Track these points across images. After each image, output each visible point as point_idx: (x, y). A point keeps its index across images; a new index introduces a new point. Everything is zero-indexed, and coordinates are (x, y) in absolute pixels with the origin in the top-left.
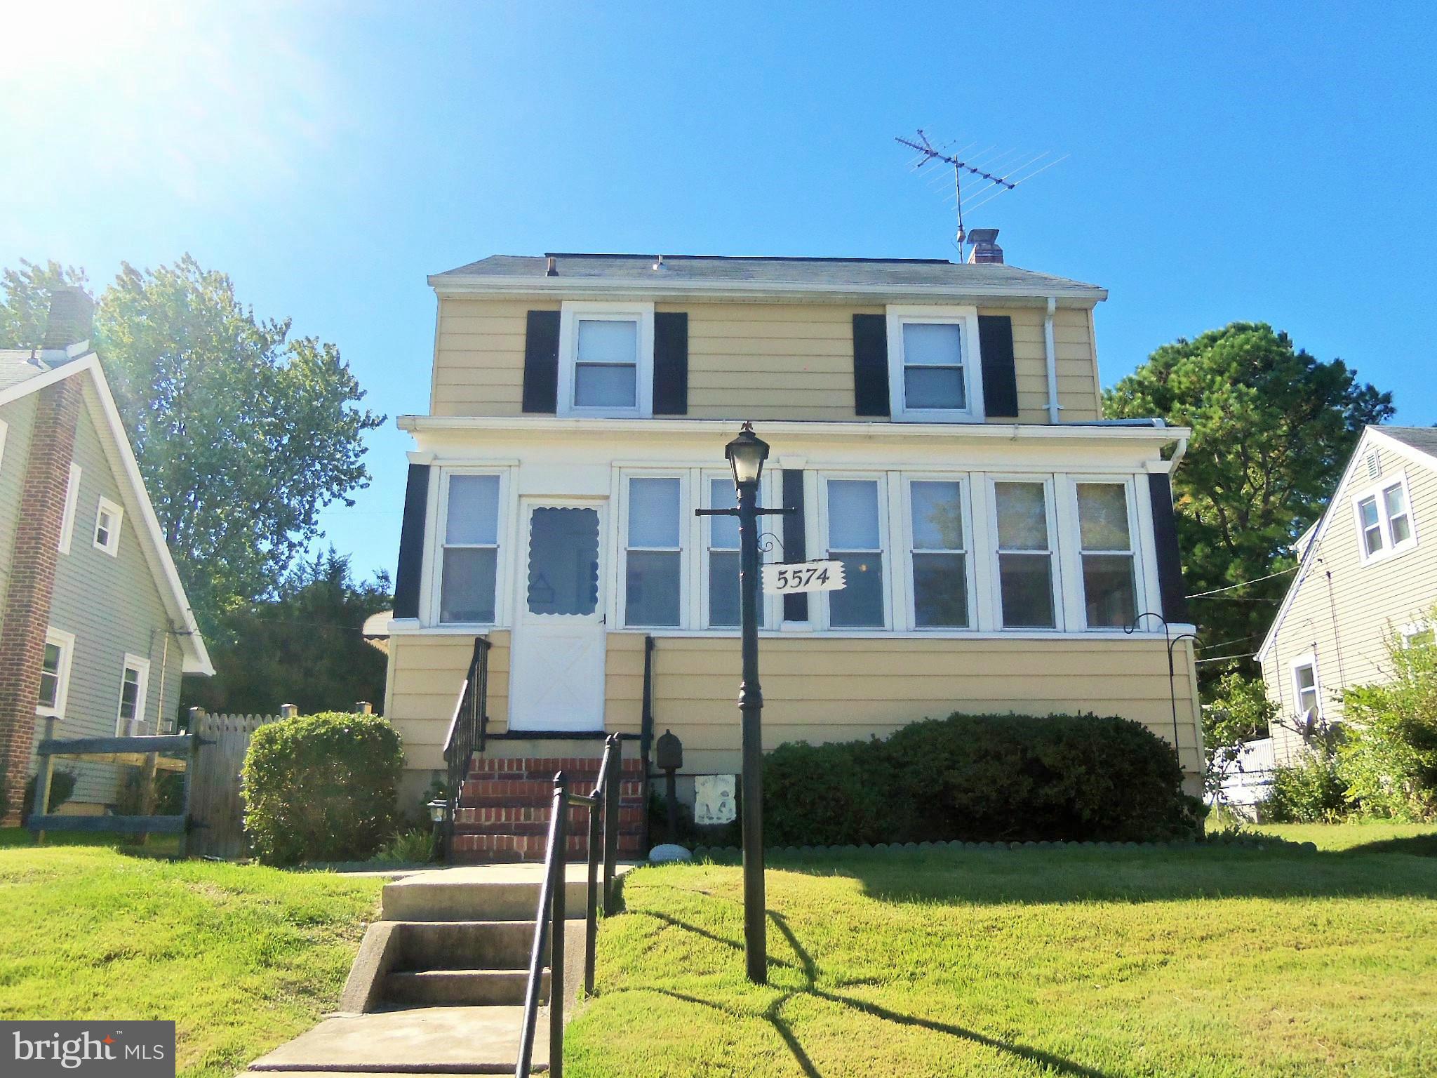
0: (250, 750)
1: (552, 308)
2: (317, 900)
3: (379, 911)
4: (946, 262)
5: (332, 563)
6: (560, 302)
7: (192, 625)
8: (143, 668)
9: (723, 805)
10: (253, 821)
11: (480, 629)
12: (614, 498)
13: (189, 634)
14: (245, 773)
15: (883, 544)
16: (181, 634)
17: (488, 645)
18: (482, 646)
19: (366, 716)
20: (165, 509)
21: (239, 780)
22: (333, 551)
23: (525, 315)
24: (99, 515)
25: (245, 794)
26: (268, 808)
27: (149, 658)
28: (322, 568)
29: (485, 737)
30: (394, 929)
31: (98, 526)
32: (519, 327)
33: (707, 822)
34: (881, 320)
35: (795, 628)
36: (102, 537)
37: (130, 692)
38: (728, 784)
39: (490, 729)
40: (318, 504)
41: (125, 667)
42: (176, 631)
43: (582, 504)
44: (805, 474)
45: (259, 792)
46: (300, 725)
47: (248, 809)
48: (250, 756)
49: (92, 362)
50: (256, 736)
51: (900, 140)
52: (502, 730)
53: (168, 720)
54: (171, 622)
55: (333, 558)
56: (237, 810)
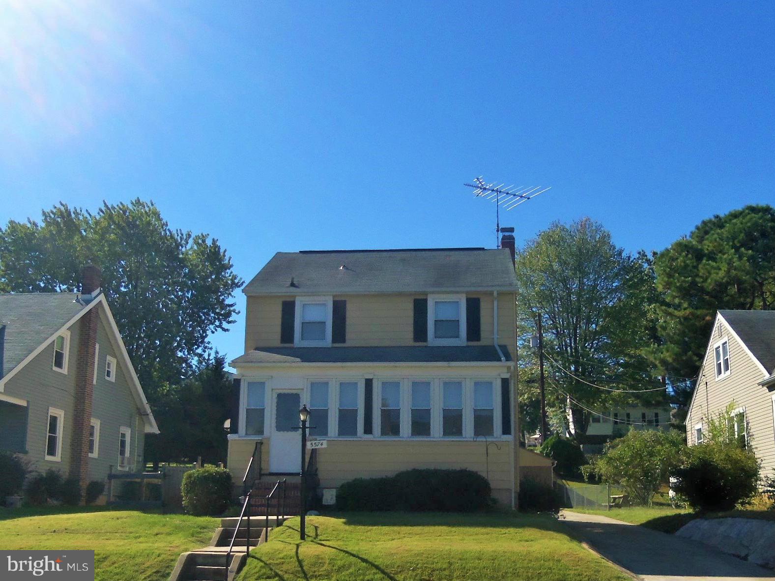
0: (184, 480)
1: (292, 299)
2: (205, 523)
3: (221, 526)
4: (483, 249)
5: (216, 359)
6: (295, 297)
7: (149, 411)
8: (128, 432)
9: (332, 498)
10: (186, 503)
11: (258, 438)
12: (305, 389)
13: (148, 415)
14: (182, 488)
15: (401, 406)
16: (144, 415)
17: (262, 443)
18: (259, 445)
19: (222, 469)
20: (126, 337)
21: (180, 489)
22: (217, 353)
23: (281, 302)
24: (107, 364)
25: (183, 494)
26: (191, 499)
27: (130, 427)
28: (211, 362)
29: (261, 475)
30: (223, 530)
31: (107, 369)
32: (279, 308)
33: (326, 504)
34: (426, 301)
35: (368, 437)
36: (108, 374)
37: (123, 443)
38: (333, 492)
39: (263, 472)
40: (209, 332)
41: (121, 432)
42: (142, 413)
43: (294, 392)
44: (374, 381)
45: (187, 493)
46: (200, 472)
47: (184, 499)
48: (184, 482)
49: (102, 297)
50: (185, 475)
51: (466, 185)
52: (267, 472)
53: (139, 456)
54: (138, 409)
55: (217, 356)
56: (180, 499)
